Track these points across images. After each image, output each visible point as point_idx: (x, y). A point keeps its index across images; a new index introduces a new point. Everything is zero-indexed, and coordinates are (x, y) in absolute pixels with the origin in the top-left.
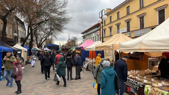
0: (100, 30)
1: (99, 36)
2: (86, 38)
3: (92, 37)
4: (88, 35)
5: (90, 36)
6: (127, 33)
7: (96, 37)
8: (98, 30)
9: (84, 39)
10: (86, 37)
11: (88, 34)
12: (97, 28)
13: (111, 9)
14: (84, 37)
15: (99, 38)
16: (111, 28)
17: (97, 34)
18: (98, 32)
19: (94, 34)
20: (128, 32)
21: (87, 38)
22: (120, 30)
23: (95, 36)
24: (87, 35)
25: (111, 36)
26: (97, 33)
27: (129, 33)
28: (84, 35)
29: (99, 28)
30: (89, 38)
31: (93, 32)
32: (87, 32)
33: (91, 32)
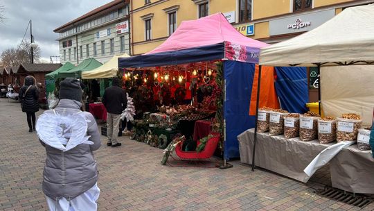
0: (128, 18)
1: (127, 37)
2: (74, 45)
3: (96, 40)
4: (84, 34)
5: (90, 37)
6: (241, 26)
7: (112, 40)
8: (120, 21)
9: (67, 49)
10: (74, 42)
11: (82, 33)
12: (116, 14)
14: (66, 43)
15: (127, 42)
16: (171, 13)
17: (118, 32)
18: (124, 26)
19: (103, 34)
20: (241, 22)
21: (79, 44)
23: (111, 37)
24: (79, 37)
26: (119, 27)
27: (246, 25)
28: (66, 34)
29: (126, 12)
30: (87, 45)
31: (102, 27)
32: (76, 26)
33: (93, 25)
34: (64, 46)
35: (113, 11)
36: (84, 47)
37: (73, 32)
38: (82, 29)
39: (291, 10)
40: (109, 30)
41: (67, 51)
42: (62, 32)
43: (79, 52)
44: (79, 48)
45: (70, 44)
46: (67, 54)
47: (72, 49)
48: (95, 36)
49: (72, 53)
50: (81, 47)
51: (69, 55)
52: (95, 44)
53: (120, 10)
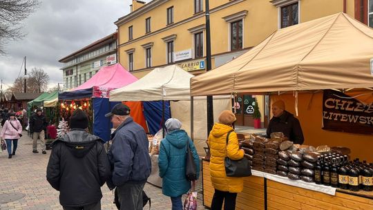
0: (116, 51)
2: (75, 74)
3: (92, 70)
4: (82, 64)
5: (87, 67)
6: (196, 61)
8: (110, 54)
9: (69, 77)
10: (75, 71)
11: (81, 64)
12: (108, 47)
13: (143, 3)
14: (68, 72)
16: (148, 49)
17: (108, 63)
18: (113, 59)
19: (97, 64)
20: (196, 58)
21: (79, 73)
22: (174, 54)
24: (79, 67)
25: (149, 68)
26: (109, 59)
27: (199, 61)
28: (69, 64)
29: (114, 47)
30: (85, 74)
31: (97, 59)
32: (77, 57)
33: (90, 57)
34: (67, 74)
35: (105, 45)
36: (83, 75)
37: (74, 62)
38: (82, 59)
39: (229, 50)
40: (101, 61)
41: (69, 79)
42: (66, 62)
43: (78, 80)
44: (78, 77)
45: (72, 73)
46: (69, 81)
47: (73, 78)
48: (91, 66)
49: (73, 81)
50: (80, 75)
51: (71, 83)
52: (91, 73)
53: (110, 44)
